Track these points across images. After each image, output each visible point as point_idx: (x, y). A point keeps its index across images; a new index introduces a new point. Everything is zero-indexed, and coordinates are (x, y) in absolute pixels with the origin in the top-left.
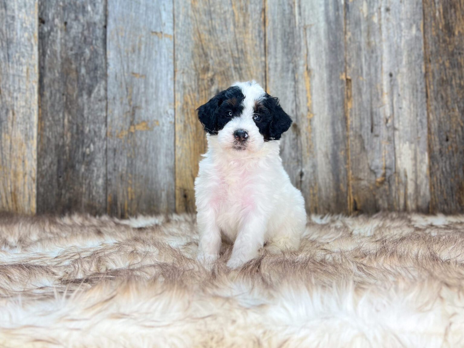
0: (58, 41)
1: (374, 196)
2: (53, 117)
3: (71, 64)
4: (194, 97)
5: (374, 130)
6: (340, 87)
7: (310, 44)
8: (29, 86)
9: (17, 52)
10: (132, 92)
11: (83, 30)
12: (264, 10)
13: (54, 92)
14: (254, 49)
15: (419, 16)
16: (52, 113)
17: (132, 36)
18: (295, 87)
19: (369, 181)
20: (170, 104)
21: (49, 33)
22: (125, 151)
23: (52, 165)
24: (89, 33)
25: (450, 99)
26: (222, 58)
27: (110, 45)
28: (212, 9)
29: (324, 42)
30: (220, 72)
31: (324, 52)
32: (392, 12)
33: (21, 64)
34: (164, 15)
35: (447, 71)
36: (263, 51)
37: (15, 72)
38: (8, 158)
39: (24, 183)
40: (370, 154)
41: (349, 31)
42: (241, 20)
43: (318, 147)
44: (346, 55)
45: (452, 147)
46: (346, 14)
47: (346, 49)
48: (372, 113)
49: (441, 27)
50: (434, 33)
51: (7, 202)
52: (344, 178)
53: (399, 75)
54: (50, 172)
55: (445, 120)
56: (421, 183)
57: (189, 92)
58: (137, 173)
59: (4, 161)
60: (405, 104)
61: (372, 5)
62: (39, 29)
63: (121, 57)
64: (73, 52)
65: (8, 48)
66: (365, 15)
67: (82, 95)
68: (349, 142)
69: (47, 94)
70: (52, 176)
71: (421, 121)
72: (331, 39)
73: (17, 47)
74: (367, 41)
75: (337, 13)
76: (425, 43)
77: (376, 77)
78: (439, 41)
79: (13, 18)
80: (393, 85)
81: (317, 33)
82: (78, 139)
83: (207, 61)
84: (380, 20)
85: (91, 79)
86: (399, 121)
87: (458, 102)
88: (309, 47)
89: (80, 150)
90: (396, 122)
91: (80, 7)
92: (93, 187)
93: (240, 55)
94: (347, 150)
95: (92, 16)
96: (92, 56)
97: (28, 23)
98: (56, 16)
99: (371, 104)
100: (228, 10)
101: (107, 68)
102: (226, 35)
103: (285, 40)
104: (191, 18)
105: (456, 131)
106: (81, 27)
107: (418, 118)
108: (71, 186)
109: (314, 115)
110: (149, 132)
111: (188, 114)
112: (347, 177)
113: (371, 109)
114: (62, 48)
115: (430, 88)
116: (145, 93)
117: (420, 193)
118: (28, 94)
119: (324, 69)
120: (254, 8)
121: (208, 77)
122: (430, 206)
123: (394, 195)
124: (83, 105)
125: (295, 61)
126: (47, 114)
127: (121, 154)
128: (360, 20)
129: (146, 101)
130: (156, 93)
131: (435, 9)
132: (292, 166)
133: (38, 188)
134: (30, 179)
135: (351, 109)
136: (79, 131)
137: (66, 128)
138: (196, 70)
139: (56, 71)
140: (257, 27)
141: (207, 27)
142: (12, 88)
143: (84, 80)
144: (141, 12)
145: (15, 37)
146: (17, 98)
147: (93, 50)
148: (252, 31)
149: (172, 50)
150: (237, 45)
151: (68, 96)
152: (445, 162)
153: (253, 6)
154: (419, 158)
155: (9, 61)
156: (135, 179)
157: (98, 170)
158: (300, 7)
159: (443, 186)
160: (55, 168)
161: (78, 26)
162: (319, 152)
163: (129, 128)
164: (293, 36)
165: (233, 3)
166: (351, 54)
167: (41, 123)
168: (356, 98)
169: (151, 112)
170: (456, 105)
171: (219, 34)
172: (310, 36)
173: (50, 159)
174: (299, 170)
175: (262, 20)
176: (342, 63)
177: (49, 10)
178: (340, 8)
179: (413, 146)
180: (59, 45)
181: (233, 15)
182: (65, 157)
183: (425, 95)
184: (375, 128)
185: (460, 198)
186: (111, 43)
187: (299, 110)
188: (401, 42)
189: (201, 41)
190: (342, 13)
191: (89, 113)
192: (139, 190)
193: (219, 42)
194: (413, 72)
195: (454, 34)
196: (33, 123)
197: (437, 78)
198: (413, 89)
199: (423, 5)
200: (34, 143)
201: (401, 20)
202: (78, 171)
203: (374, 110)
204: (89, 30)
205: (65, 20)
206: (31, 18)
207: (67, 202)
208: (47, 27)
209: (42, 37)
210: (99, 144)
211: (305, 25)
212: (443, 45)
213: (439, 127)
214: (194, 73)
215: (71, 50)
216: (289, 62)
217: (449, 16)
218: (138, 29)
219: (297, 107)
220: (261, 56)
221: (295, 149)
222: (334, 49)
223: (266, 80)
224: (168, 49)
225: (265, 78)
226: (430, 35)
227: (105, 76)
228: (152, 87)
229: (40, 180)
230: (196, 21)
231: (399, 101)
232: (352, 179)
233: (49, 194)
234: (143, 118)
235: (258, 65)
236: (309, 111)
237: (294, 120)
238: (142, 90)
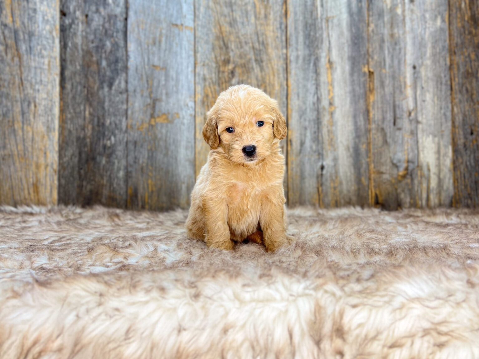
0: (79, 33)
1: (396, 189)
2: (74, 109)
3: (92, 56)
4: (215, 89)
5: (396, 123)
6: (362, 79)
7: (332, 36)
8: (51, 78)
9: (38, 44)
10: (153, 84)
11: (104, 23)
12: (285, 2)
13: (75, 84)
14: (275, 41)
15: (444, 8)
16: (73, 106)
17: (152, 28)
18: (316, 80)
19: (391, 175)
20: (190, 97)
21: (70, 25)
22: (146, 144)
23: (73, 157)
24: (110, 26)
25: (475, 92)
26: (242, 50)
27: (131, 37)
28: (233, 1)
29: (347, 34)
30: (241, 65)
31: (346, 45)
32: (416, 2)
33: (43, 57)
34: (185, 7)
35: (473, 63)
36: (284, 44)
37: (37, 65)
38: (30, 149)
39: (46, 175)
40: (392, 147)
41: (372, 23)
42: (263, 12)
43: (339, 140)
44: (369, 47)
45: (476, 140)
46: (369, 6)
47: (368, 41)
48: (394, 106)
49: (466, 19)
50: (460, 25)
51: (29, 193)
52: (365, 172)
53: (423, 67)
54: (71, 164)
55: (470, 113)
56: (445, 177)
57: (209, 84)
58: (157, 165)
59: (26, 152)
60: (428, 97)
62: (60, 22)
63: (141, 49)
64: (94, 45)
65: (30, 41)
66: (389, 7)
67: (103, 88)
68: (371, 136)
69: (68, 86)
70: (73, 168)
71: (445, 114)
72: (354, 31)
73: (38, 39)
74: (390, 33)
75: (360, 5)
76: (450, 35)
77: (399, 69)
78: (465, 32)
79: (35, 11)
80: (416, 77)
81: (339, 25)
82: (99, 132)
83: (227, 53)
84: (404, 11)
85: (112, 71)
86: (422, 114)
88: (331, 39)
89: (101, 143)
90: (419, 115)
92: (114, 179)
93: (261, 47)
94: (369, 144)
95: (113, 8)
96: (113, 49)
97: (49, 15)
98: (77, 8)
99: (394, 97)
100: (249, 2)
101: (127, 60)
102: (247, 27)
103: (307, 32)
104: (212, 10)
106: (101, 19)
107: (442, 111)
108: (92, 178)
109: (335, 108)
110: (169, 125)
112: (369, 170)
113: (394, 102)
114: (83, 40)
115: (455, 80)
116: (165, 85)
117: (443, 187)
118: (49, 87)
119: (347, 61)
121: (229, 69)
122: (453, 200)
123: (416, 188)
124: (104, 97)
125: (317, 54)
126: (68, 106)
127: (142, 146)
128: (383, 11)
129: (167, 94)
130: (177, 85)
132: (313, 159)
133: (59, 180)
134: (52, 171)
135: (374, 102)
136: (100, 124)
137: (87, 120)
138: (217, 62)
139: (77, 64)
140: (278, 19)
141: (228, 19)
142: (34, 81)
143: (105, 73)
144: (162, 4)
145: (37, 30)
146: (38, 91)
147: (114, 42)
148: (273, 24)
149: (193, 42)
150: (258, 38)
151: (89, 89)
152: (470, 156)
154: (442, 151)
155: (31, 54)
156: (155, 171)
157: (118, 163)
159: (467, 181)
160: (76, 160)
161: (99, 19)
162: (340, 145)
164: (315, 28)
166: (374, 46)
167: (62, 115)
168: (379, 91)
169: (171, 105)
171: (240, 26)
172: (332, 28)
173: (71, 151)
174: (320, 164)
175: (283, 11)
176: (365, 55)
177: (70, 2)
179: (436, 139)
180: (80, 38)
181: (255, 6)
182: (86, 149)
183: (449, 87)
184: (398, 121)
187: (320, 103)
188: (425, 33)
189: (221, 32)
190: (365, 4)
191: (110, 106)
192: (159, 183)
193: (240, 35)
194: (437, 64)
196: (54, 115)
197: (462, 70)
198: (437, 82)
200: (56, 135)
201: (426, 11)
202: (99, 163)
203: (397, 103)
204: (110, 23)
205: (86, 13)
206: (52, 11)
207: (88, 193)
208: (69, 20)
209: (63, 30)
210: (120, 136)
211: (327, 16)
212: (469, 37)
213: (464, 120)
214: (214, 65)
215: (93, 42)
216: (310, 55)
217: (475, 7)
218: (158, 21)
219: (318, 99)
220: (282, 49)
221: (316, 142)
222: (356, 41)
223: (287, 72)
224: (188, 41)
225: (286, 70)
226: (455, 27)
227: (126, 68)
228: (173, 79)
229: (62, 172)
230: (217, 12)
231: (423, 94)
232: (374, 172)
233: (70, 185)
234: (163, 111)
235: (280, 57)
236: (331, 104)
237: (316, 113)
238: (163, 82)
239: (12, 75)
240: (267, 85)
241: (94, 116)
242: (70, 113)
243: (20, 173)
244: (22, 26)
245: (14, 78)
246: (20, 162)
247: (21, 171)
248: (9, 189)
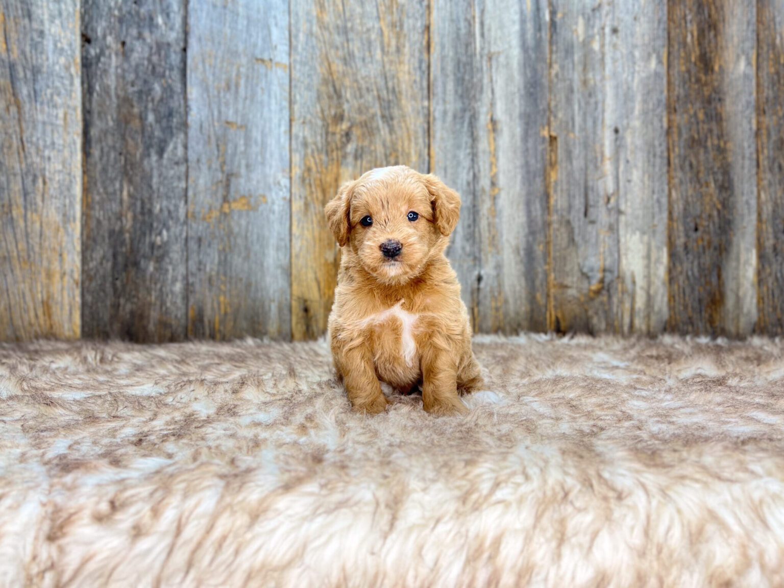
0: (112, 70)
1: (586, 311)
2: (105, 188)
3: (132, 106)
4: (321, 160)
5: (589, 214)
6: (540, 148)
7: (496, 81)
8: (68, 139)
9: (48, 87)
10: (226, 151)
11: (151, 55)
12: (428, 28)
13: (106, 149)
14: (412, 87)
15: (661, 42)
16: (103, 182)
17: (225, 64)
18: (472, 147)
19: (579, 290)
20: (283, 171)
22: (216, 241)
23: (104, 262)
24: (160, 60)
25: (702, 168)
26: (362, 101)
27: (193, 78)
28: (349, 25)
29: (518, 79)
30: (361, 123)
31: (517, 95)
32: (621, 34)
33: (55, 106)
34: (275, 33)
35: (701, 125)
36: (425, 92)
37: (46, 119)
38: (37, 249)
39: (62, 289)
40: (582, 249)
41: (556, 62)
42: (393, 42)
43: (504, 238)
44: (551, 100)
45: (702, 239)
46: (551, 37)
47: (551, 90)
48: (586, 188)
49: (693, 59)
50: (683, 68)
51: (37, 316)
52: (542, 285)
53: (629, 131)
54: (101, 272)
55: (695, 200)
56: (656, 293)
57: (313, 152)
58: (234, 274)
59: (32, 254)
60: (636, 175)
61: (591, 22)
62: (82, 52)
63: (209, 96)
64: (136, 89)
65: (35, 81)
66: (581, 39)
67: (149, 155)
68: (552, 232)
69: (96, 152)
70: (104, 278)
71: (658, 201)
72: (529, 75)
73: (48, 78)
74: (582, 78)
75: (538, 35)
76: (669, 83)
77: (595, 133)
78: (690, 79)
79: (41, 33)
80: (619, 145)
81: (508, 65)
82: (144, 222)
83: (340, 105)
84: (602, 46)
85: (163, 130)
86: (626, 201)
87: (714, 173)
88: (495, 86)
89: (147, 240)
90: (622, 201)
91: (145, 19)
92: (167, 295)
93: (391, 97)
94: (547, 243)
95: (164, 32)
96: (165, 96)
97: (64, 41)
98: (108, 32)
99: (586, 175)
100: (373, 27)
101: (187, 113)
103: (459, 75)
104: (317, 37)
105: (710, 216)
106: (147, 49)
107: (655, 197)
108: (133, 293)
109: (500, 190)
110: (251, 213)
111: (310, 186)
112: (548, 283)
113: (586, 181)
114: (117, 81)
115: (674, 151)
116: (245, 153)
117: (653, 307)
118: (66, 153)
119: (517, 121)
120: (413, 25)
121: (341, 130)
122: (668, 326)
123: (615, 309)
124: (152, 169)
125: (474, 108)
126: (95, 184)
127: (209, 245)
128: (572, 46)
129: (248, 166)
130: (263, 153)
131: (687, 31)
132: (465, 266)
133: (83, 296)
134: (71, 281)
135: (556, 182)
136: (146, 210)
137: (125, 205)
138: (324, 119)
139: (109, 118)
140: (417, 54)
141: (340, 53)
142: (41, 143)
143: (152, 132)
144: (240, 27)
145: (46, 64)
146: (49, 158)
147: (165, 85)
148: (409, 61)
149: (287, 88)
150: (386, 83)
151: (128, 156)
152: (692, 263)
153: (411, 21)
154: (654, 256)
155: (36, 101)
156: (230, 283)
157: (174, 270)
158: (482, 24)
159: (687, 298)
160: (109, 265)
161: (143, 49)
162: (506, 245)
163: (222, 207)
164: (472, 69)
165: (381, 16)
166: (558, 99)
167: (87, 197)
168: (564, 165)
169: (254, 183)
170: (711, 177)
171: (359, 64)
172: (497, 69)
173: (101, 252)
174: (476, 273)
175: (425, 43)
176: (544, 111)
177: (97, 22)
178: (543, 27)
179: (646, 238)
180: (113, 78)
181: (381, 34)
182: (124, 249)
183: (665, 161)
184: (591, 210)
185: (711, 316)
186: (193, 75)
187: (478, 182)
188: (633, 80)
189: (331, 74)
190: (545, 35)
191: (160, 183)
192: (236, 300)
193: (359, 77)
194: (650, 127)
195: (712, 70)
196: (74, 196)
197: (685, 136)
198: (649, 152)
199: (669, 25)
200: (76, 228)
201: (635, 46)
202: (144, 271)
203: (590, 184)
204: (160, 55)
205: (123, 39)
206: (69, 34)
207: (128, 316)
208: (95, 49)
209: (86, 64)
210: (175, 229)
211: (489, 52)
212: (696, 86)
213: (685, 209)
214: (320, 123)
215: (133, 85)
216: (464, 110)
217: (706, 41)
218: (235, 54)
219: (475, 177)
220: (422, 99)
221: (471, 241)
222: (532, 90)
223: (429, 135)
224: (281, 85)
225: (428, 132)
226: (676, 70)
227: (185, 125)
228: (256, 142)
229: (87, 284)
230: (325, 42)
231: (628, 171)
232: (554, 286)
233: (99, 304)
234: (242, 192)
235: (418, 113)
236: (493, 184)
237: (470, 197)
238: (241, 148)
239: (6, 133)
240: (400, 154)
241: (136, 199)
242: (99, 193)
243: (22, 286)
244: (22, 57)
245: (11, 137)
246: (21, 268)
247: (24, 282)
248: (6, 309)
